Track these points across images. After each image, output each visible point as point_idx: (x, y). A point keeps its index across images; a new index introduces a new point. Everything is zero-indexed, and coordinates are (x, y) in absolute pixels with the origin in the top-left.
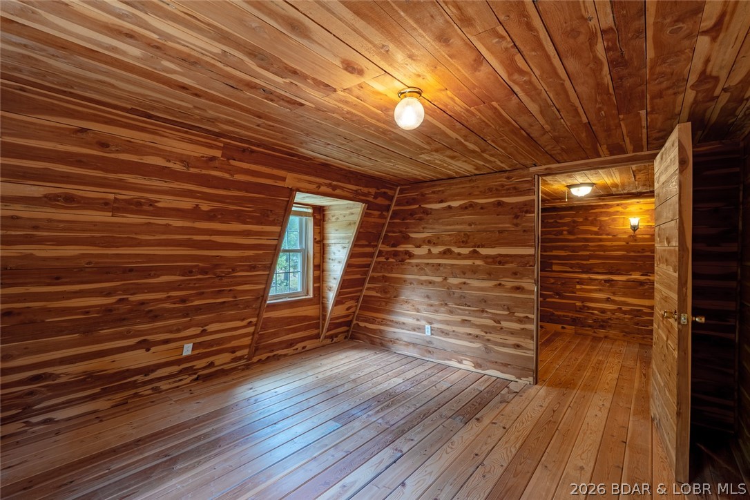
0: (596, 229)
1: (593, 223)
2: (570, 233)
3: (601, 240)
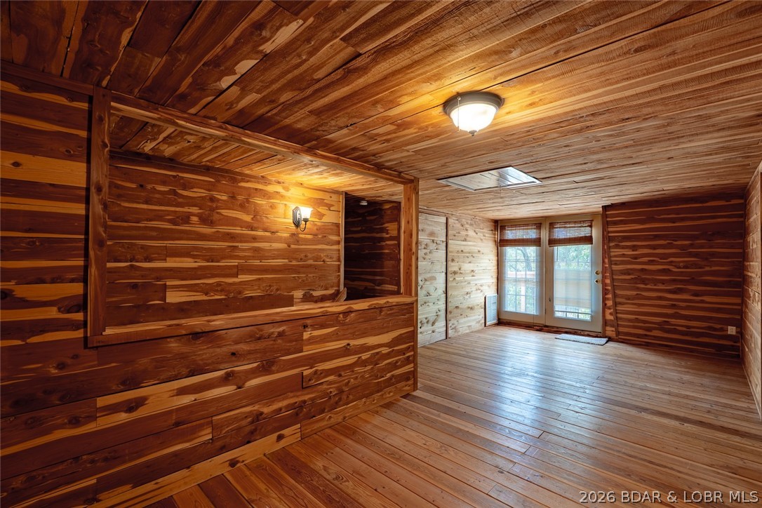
0: (247, 218)
1: (243, 207)
2: (205, 220)
3: (255, 239)
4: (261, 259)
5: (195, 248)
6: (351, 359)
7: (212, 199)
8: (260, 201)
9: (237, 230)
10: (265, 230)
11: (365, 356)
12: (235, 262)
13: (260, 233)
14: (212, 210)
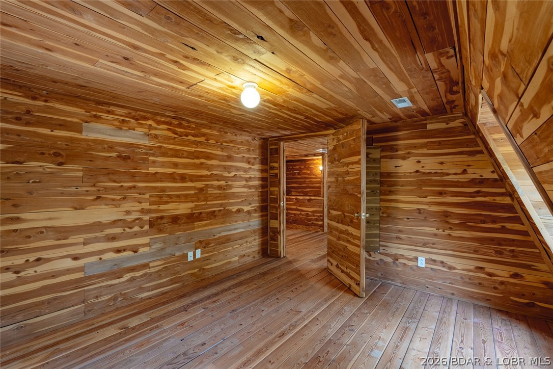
4: (312, 184)
5: (297, 181)
6: (299, 213)
7: (300, 168)
8: (312, 166)
9: (306, 176)
10: (314, 175)
11: (303, 213)
12: (305, 185)
13: (312, 176)
14: (300, 171)
